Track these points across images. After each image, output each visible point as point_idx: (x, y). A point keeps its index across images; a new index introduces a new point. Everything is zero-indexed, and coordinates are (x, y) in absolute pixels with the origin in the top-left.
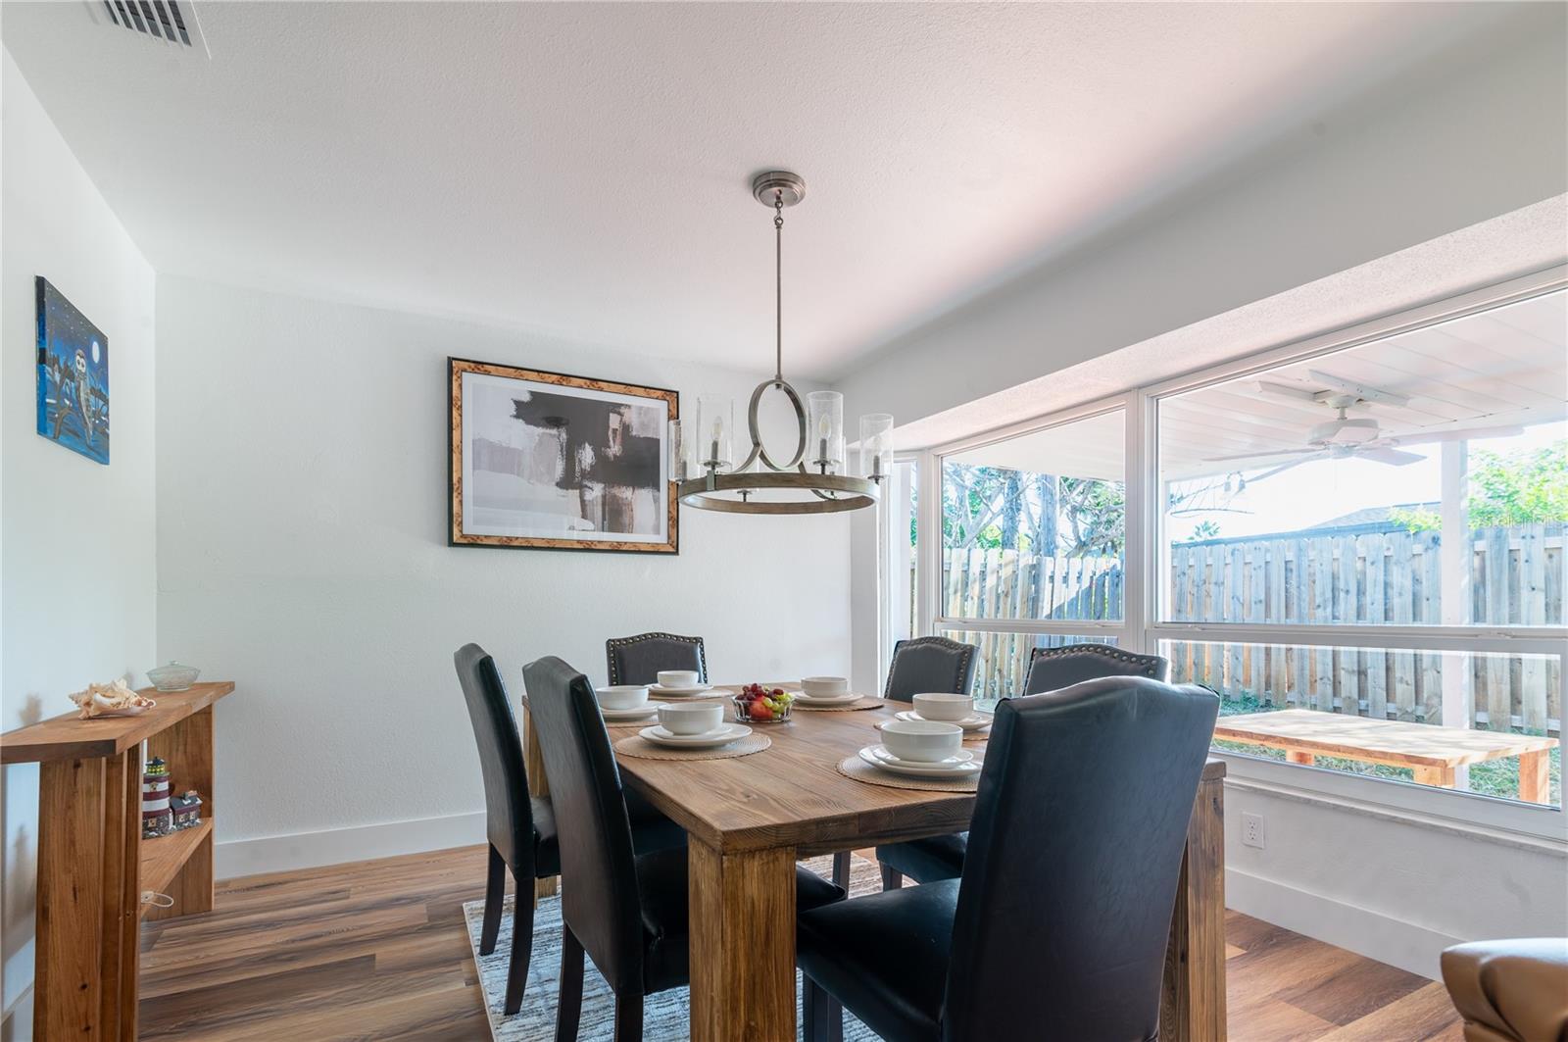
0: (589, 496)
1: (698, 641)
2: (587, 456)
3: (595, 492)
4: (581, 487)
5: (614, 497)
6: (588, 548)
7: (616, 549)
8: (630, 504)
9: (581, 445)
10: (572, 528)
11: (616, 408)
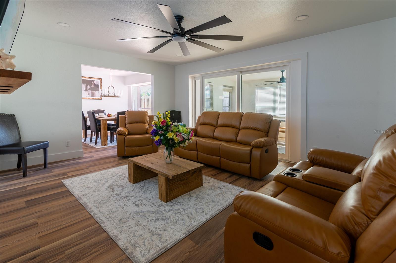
0: (89, 92)
1: (105, 110)
2: (89, 87)
3: (90, 92)
4: (88, 91)
5: (92, 92)
6: (89, 99)
7: (93, 99)
8: (95, 93)
9: (88, 86)
10: (87, 96)
11: (93, 81)
